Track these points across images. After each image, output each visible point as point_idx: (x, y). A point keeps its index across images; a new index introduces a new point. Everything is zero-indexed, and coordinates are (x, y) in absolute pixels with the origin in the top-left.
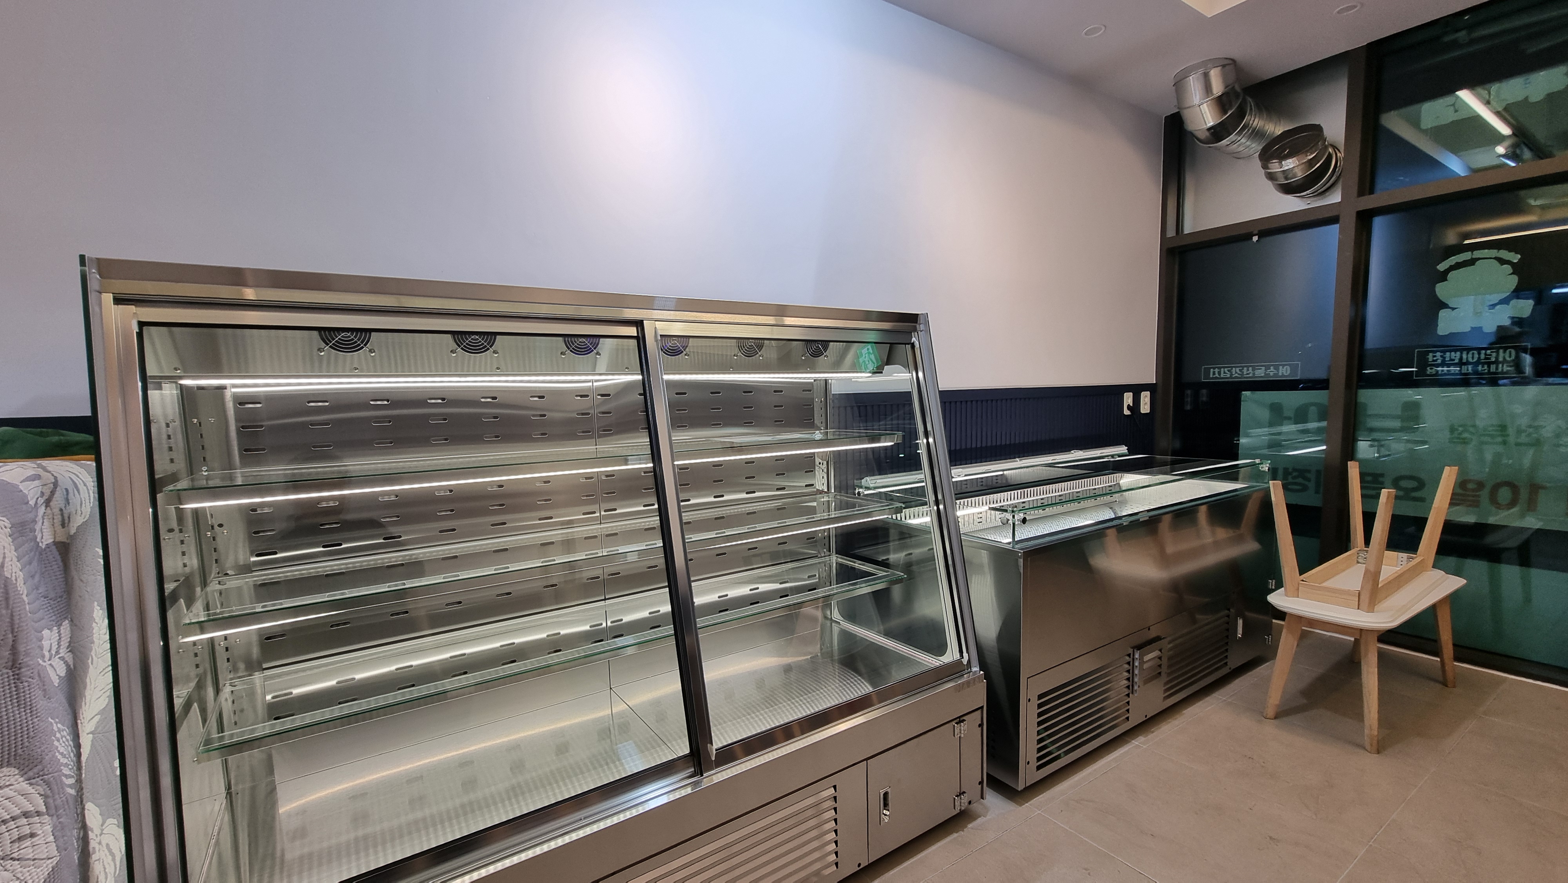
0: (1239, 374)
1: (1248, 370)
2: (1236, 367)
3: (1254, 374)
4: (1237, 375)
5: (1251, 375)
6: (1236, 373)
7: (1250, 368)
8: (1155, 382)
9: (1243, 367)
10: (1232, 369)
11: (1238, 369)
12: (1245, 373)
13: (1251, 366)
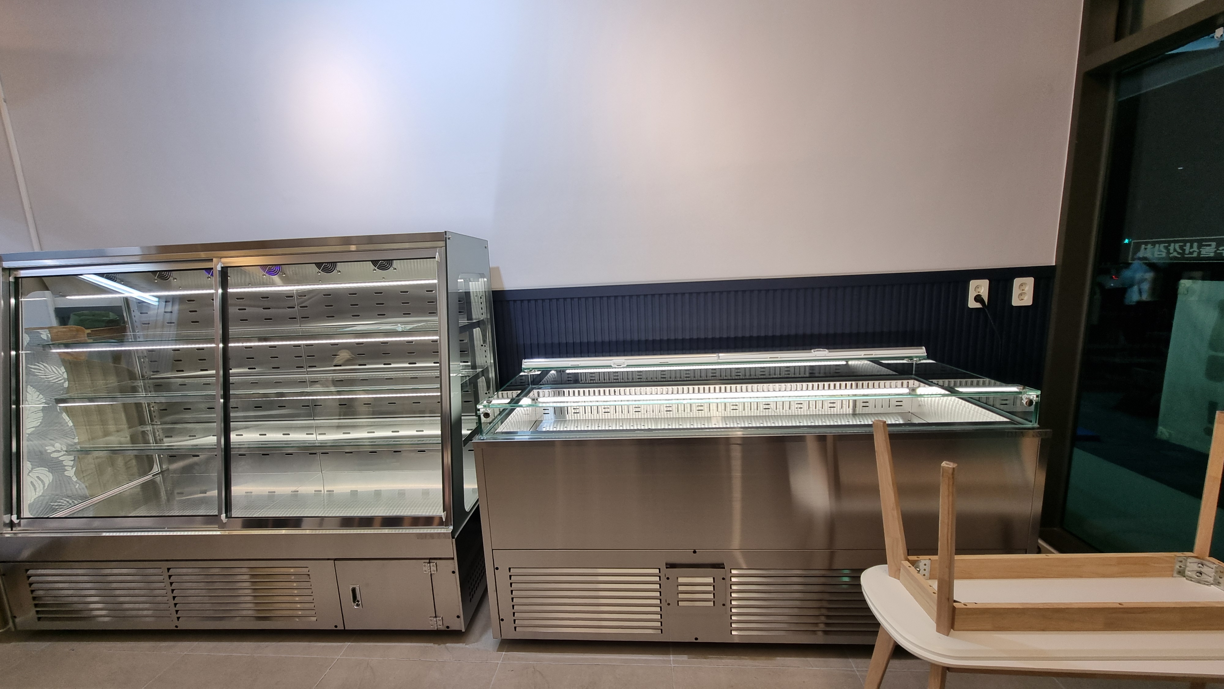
0: (1179, 253)
1: (1191, 247)
2: (1175, 242)
3: (1199, 253)
4: (1175, 254)
5: (1195, 255)
6: (1175, 250)
7: (1195, 245)
8: (1054, 264)
9: (1185, 242)
10: (1170, 246)
11: (1177, 246)
12: (1187, 252)
13: (1196, 241)
